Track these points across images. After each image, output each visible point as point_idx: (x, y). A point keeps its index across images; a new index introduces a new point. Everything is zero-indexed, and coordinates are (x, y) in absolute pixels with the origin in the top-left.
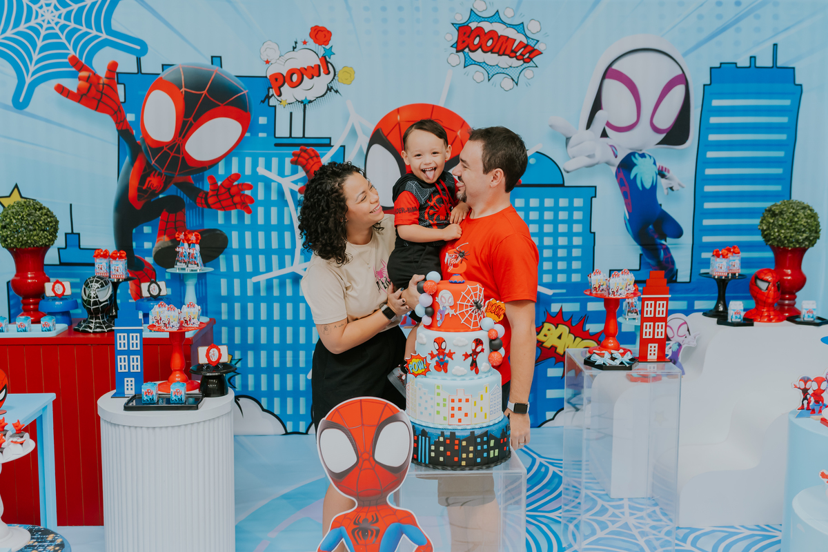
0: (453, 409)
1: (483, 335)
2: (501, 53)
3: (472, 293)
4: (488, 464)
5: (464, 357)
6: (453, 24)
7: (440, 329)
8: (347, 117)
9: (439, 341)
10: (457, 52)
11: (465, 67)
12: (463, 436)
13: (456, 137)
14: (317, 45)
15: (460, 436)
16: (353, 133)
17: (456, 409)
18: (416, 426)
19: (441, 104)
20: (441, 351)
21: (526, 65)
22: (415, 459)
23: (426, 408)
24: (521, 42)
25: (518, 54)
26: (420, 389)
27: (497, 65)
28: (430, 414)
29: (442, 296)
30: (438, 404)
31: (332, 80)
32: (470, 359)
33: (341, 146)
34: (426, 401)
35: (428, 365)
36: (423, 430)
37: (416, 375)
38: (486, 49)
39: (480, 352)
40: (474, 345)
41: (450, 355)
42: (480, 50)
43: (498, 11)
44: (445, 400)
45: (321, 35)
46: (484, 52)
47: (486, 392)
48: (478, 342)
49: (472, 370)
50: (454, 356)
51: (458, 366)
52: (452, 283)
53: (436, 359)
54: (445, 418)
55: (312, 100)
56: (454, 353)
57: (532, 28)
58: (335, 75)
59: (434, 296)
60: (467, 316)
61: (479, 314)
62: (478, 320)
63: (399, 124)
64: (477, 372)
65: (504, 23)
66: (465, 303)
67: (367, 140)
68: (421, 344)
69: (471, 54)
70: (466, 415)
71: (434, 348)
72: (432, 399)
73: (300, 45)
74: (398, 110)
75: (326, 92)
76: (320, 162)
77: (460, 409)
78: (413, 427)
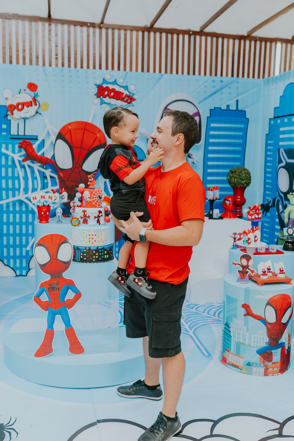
0: (90, 238)
1: (102, 210)
2: (118, 98)
3: (98, 192)
4: (104, 261)
5: (94, 218)
6: (95, 85)
7: (84, 207)
8: (45, 126)
9: (84, 212)
10: (97, 97)
11: (101, 105)
12: (94, 249)
13: (97, 137)
14: (31, 92)
15: (92, 249)
16: (48, 134)
17: (91, 238)
18: (75, 246)
19: (90, 121)
20: (85, 216)
21: (129, 105)
22: (74, 260)
23: (79, 239)
24: (126, 95)
25: (125, 100)
26: (76, 231)
27: (116, 105)
28: (80, 241)
29: (85, 193)
30: (84, 237)
31: (38, 108)
32: (97, 219)
33: (43, 140)
34: (79, 236)
35: (80, 221)
36: (78, 247)
37: (75, 226)
38: (110, 97)
39: (101, 216)
40: (98, 213)
41: (89, 217)
42: (107, 98)
43: (116, 80)
44: (86, 235)
45: (32, 87)
46: (110, 98)
47: (103, 232)
48: (100, 212)
49: (97, 223)
50: (90, 217)
51: (92, 221)
52: (89, 188)
53: (83, 219)
54: (86, 243)
55: (28, 117)
56: (90, 216)
57: (132, 88)
58: (39, 106)
59: (82, 193)
60: (95, 201)
61: (101, 201)
62: (100, 203)
63: (70, 130)
64: (100, 224)
65: (119, 85)
66: (95, 196)
67: (55, 137)
68: (77, 213)
69: (104, 99)
70: (95, 241)
71: (82, 214)
72: (81, 235)
73: (22, 91)
74: (70, 124)
75: (35, 114)
76: (32, 147)
77: (92, 238)
78: (74, 247)
